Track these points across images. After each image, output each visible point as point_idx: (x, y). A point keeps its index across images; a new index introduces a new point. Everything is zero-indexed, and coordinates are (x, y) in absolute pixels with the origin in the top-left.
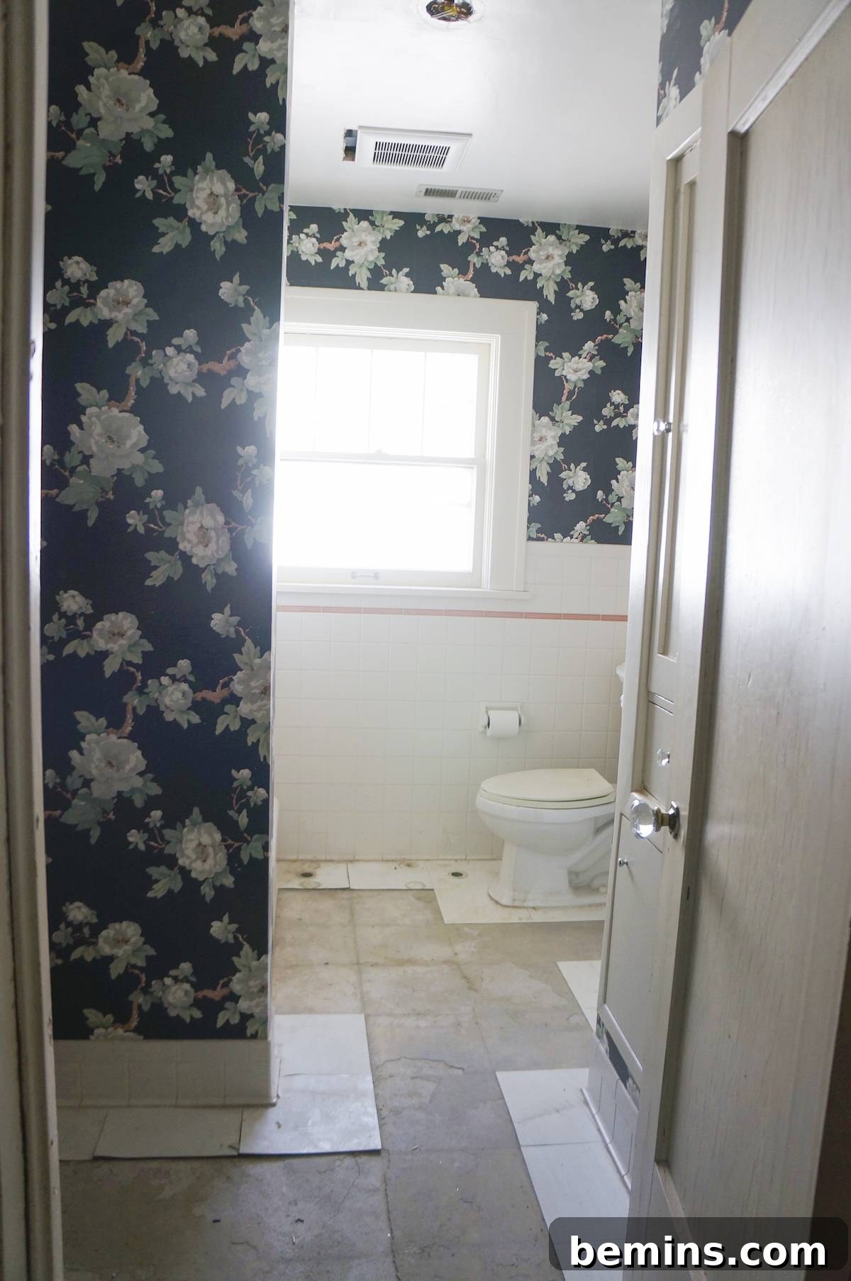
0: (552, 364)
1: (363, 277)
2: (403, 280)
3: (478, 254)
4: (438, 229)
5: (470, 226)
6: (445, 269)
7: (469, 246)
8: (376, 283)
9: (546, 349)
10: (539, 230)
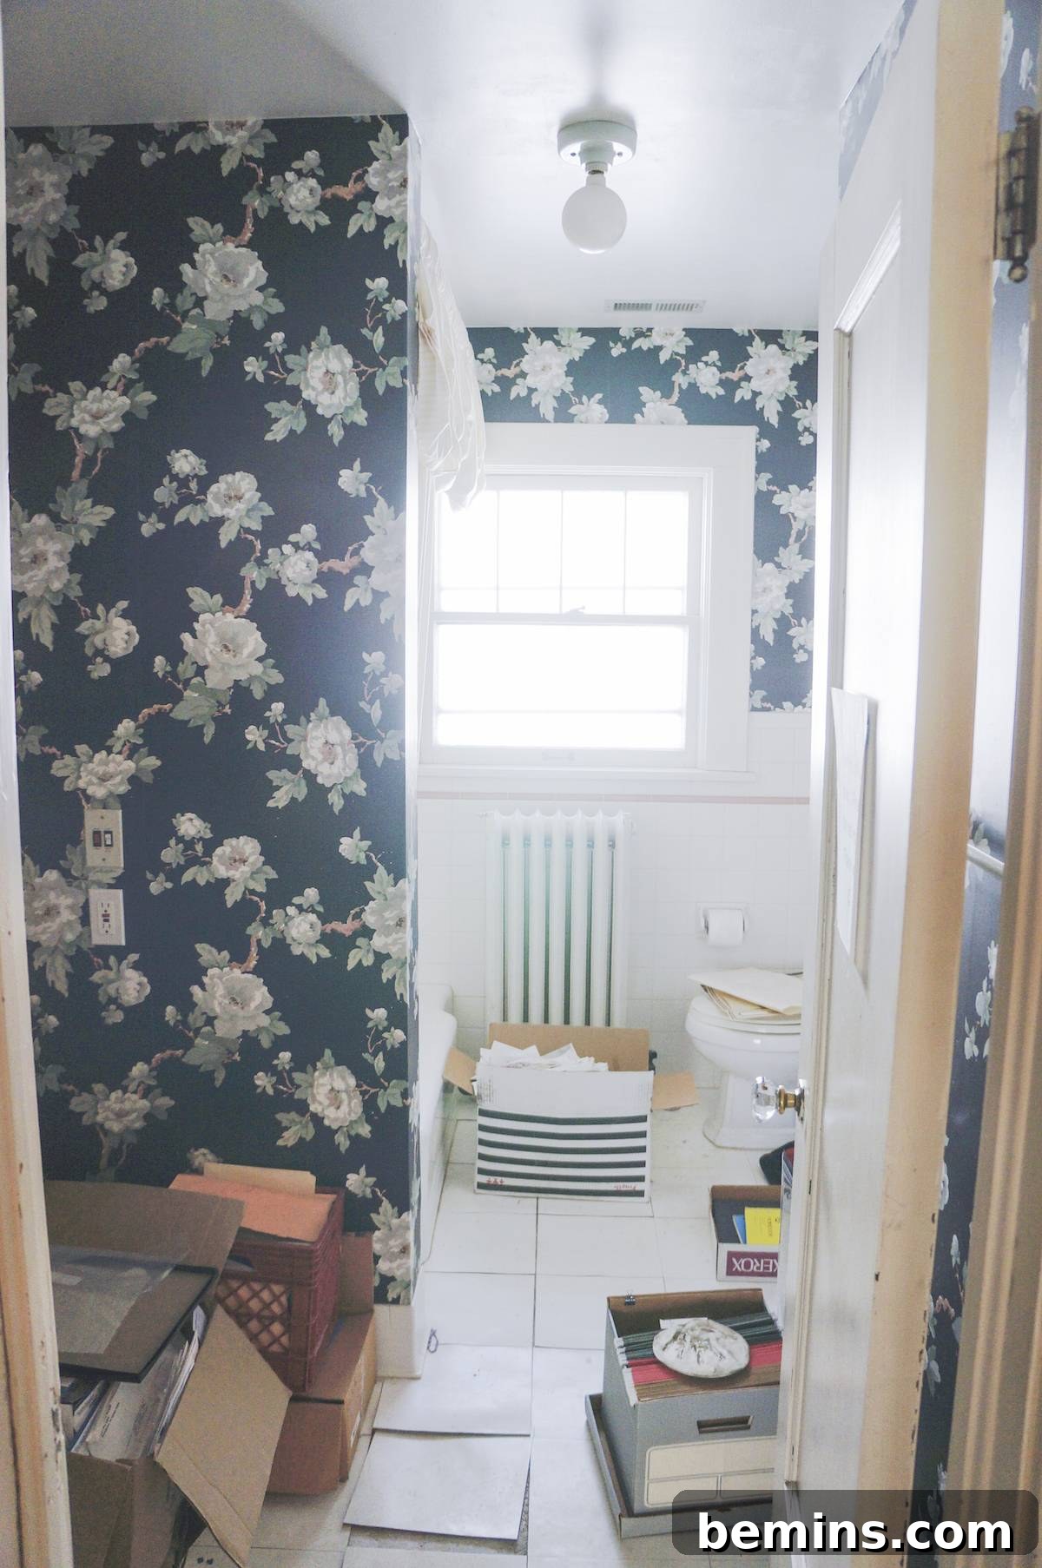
0: (777, 500)
1: (547, 407)
2: (594, 408)
3: (684, 373)
4: (635, 345)
5: (673, 340)
6: (645, 392)
7: (673, 364)
8: (563, 413)
9: (769, 483)
10: (757, 339)
